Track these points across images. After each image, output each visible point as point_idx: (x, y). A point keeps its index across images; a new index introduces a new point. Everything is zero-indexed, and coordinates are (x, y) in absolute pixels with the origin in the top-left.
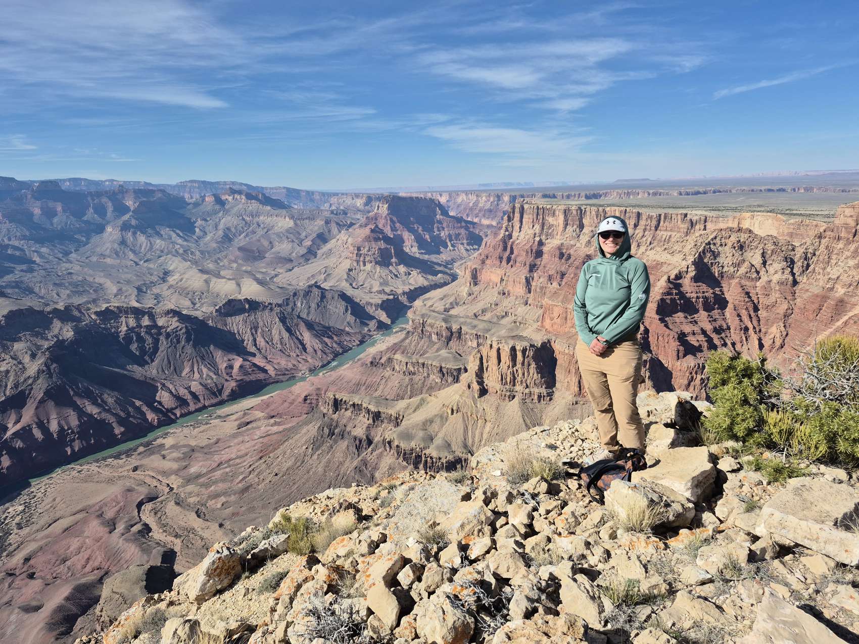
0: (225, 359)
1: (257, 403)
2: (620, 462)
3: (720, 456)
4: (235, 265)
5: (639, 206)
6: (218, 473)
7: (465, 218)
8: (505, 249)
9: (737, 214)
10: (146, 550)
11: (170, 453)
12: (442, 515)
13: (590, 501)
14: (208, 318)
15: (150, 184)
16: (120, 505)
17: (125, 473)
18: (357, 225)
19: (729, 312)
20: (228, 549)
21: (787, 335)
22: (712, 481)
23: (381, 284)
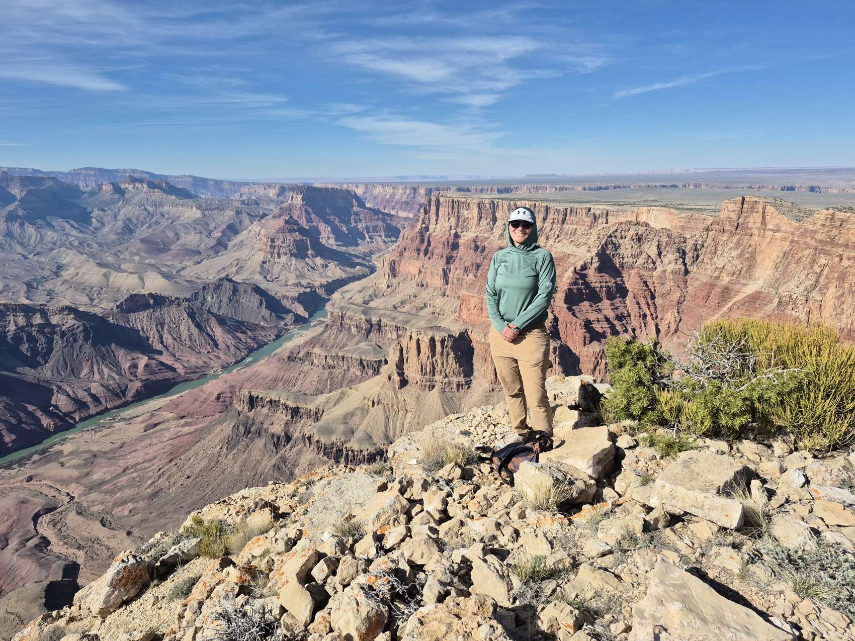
0: (129, 358)
1: (165, 403)
2: (529, 445)
3: (619, 434)
4: (137, 258)
5: (547, 200)
6: (124, 479)
7: (382, 210)
8: (422, 241)
9: (635, 209)
10: (44, 565)
11: (69, 460)
12: (358, 507)
13: (502, 484)
14: (108, 315)
15: (39, 171)
16: (13, 519)
17: (18, 484)
18: (270, 216)
19: (629, 300)
20: (134, 557)
21: (680, 320)
22: (611, 458)
23: (297, 277)
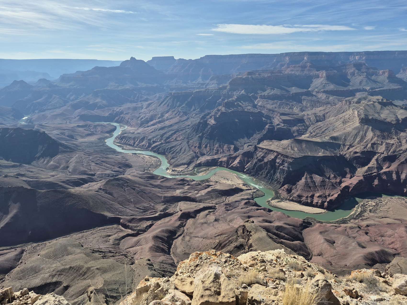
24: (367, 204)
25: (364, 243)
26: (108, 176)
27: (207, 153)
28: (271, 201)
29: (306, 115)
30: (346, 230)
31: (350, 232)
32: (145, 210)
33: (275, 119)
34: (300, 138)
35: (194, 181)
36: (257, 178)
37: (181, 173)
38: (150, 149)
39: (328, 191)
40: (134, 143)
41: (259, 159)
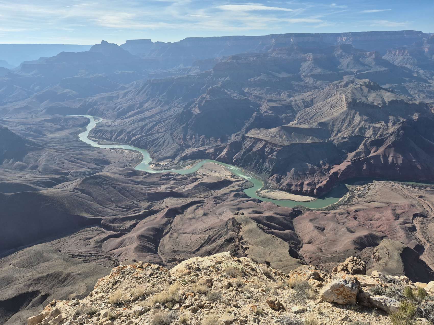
16: (405, 210)
17: (415, 197)
24: (356, 190)
25: (353, 227)
26: (84, 175)
27: (192, 145)
28: (261, 191)
29: (293, 101)
30: (335, 216)
31: (339, 217)
32: (128, 208)
33: (263, 106)
34: (288, 125)
35: (180, 175)
36: (246, 169)
37: (166, 168)
38: (130, 142)
39: (317, 179)
40: (112, 137)
41: (247, 149)
